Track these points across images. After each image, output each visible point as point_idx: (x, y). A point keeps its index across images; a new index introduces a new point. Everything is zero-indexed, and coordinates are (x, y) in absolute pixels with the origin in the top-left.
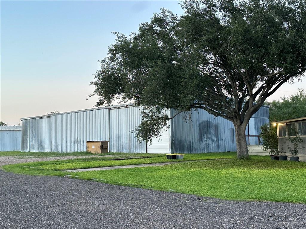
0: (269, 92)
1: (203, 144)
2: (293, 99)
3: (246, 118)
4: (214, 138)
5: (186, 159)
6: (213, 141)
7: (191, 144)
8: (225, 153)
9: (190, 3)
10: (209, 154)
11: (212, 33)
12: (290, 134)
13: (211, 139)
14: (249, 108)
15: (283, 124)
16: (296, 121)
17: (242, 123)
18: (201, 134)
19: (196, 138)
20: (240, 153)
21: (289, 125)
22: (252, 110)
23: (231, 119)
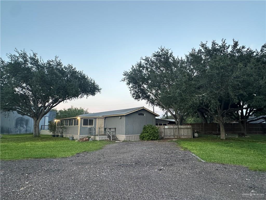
0: (53, 106)
1: (17, 129)
2: (68, 110)
3: (40, 117)
4: (25, 126)
5: (3, 137)
6: (24, 128)
7: (10, 130)
8: (30, 134)
9: (13, 57)
10: (20, 134)
11: (24, 74)
12: (61, 125)
13: (23, 127)
14: (42, 112)
15: (59, 121)
16: (64, 120)
17: (38, 119)
18: (17, 124)
19: (13, 126)
20: (35, 134)
21: (61, 121)
22: (43, 113)
23: (33, 117)
